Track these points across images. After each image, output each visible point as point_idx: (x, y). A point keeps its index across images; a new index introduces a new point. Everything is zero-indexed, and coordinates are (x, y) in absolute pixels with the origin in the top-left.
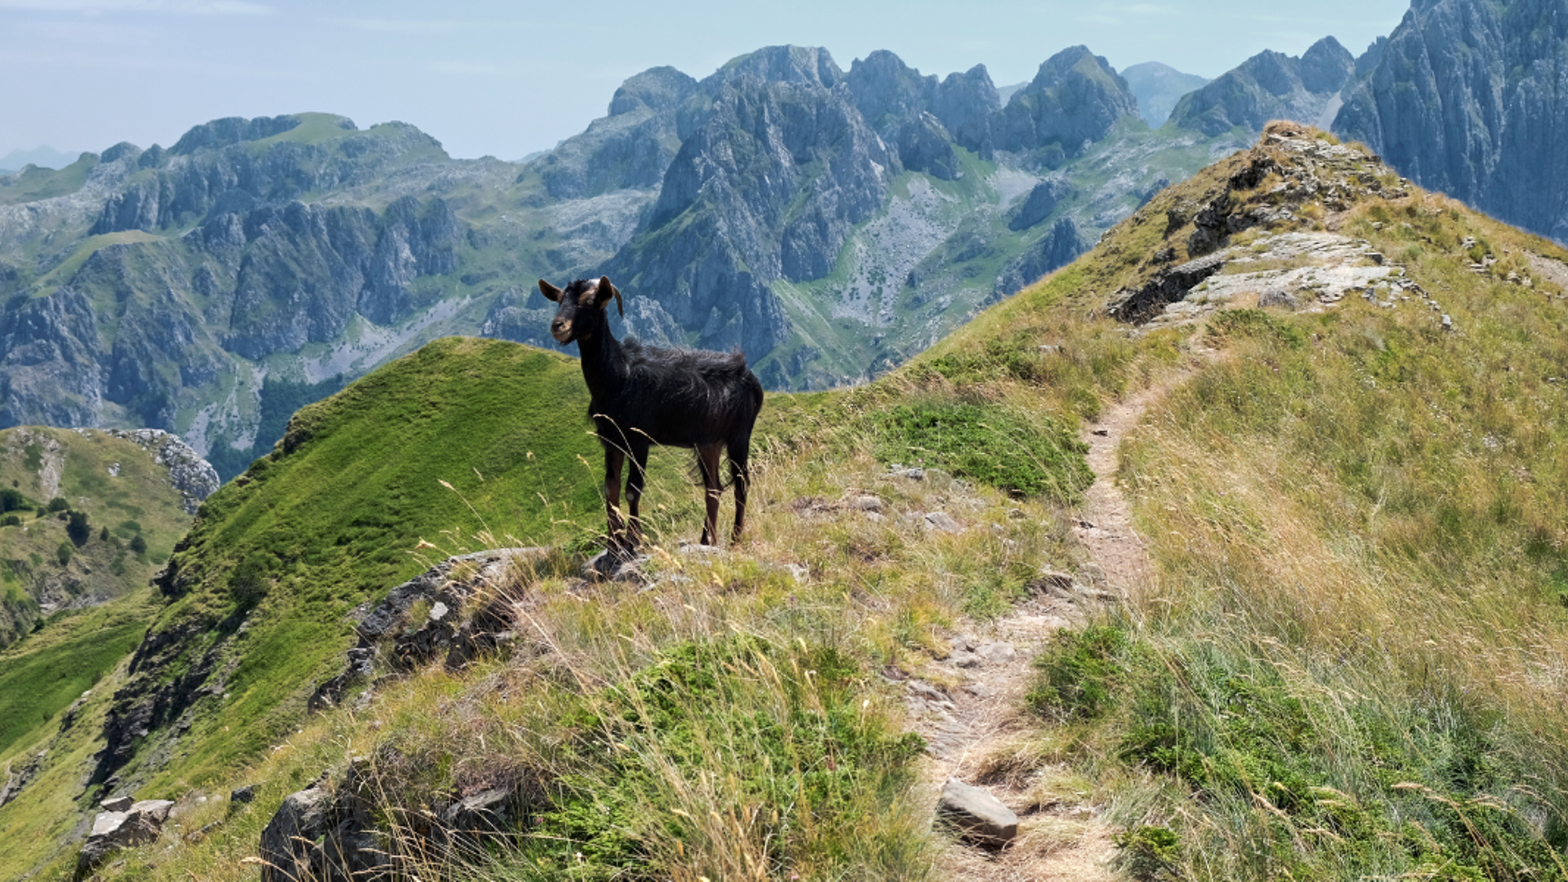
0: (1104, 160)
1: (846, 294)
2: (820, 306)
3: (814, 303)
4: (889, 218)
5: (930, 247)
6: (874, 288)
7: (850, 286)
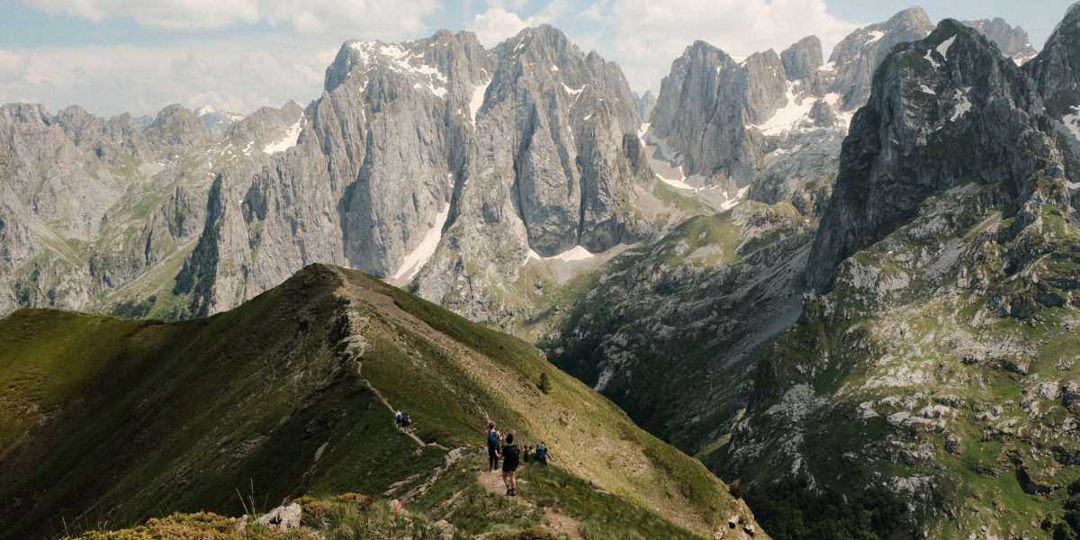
0: (197, 156)
1: (71, 227)
2: (57, 234)
3: (55, 233)
4: (90, 188)
5: (113, 201)
6: (86, 223)
7: (73, 223)
